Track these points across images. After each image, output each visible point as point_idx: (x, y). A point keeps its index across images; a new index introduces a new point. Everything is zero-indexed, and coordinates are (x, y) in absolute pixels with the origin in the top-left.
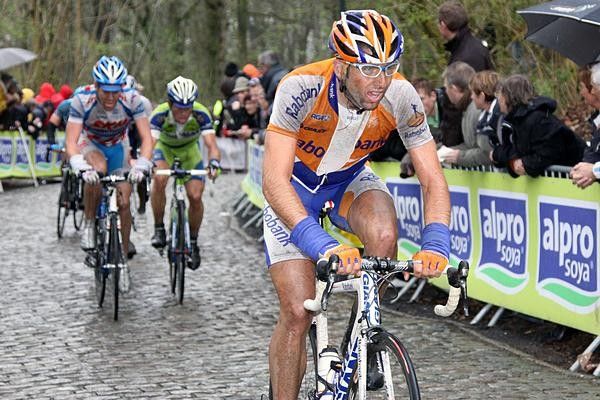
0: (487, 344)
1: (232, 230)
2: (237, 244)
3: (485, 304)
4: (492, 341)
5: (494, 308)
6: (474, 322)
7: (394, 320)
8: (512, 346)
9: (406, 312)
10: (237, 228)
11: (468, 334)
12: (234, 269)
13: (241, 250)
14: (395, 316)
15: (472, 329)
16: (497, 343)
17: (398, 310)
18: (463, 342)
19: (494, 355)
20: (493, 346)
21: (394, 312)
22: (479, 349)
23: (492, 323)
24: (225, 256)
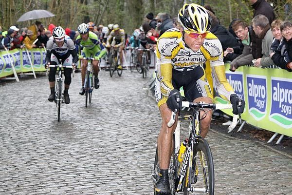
0: (276, 153)
1: (149, 97)
2: (152, 103)
3: (274, 133)
4: (278, 152)
5: (279, 135)
6: (269, 142)
7: (230, 141)
8: (288, 153)
9: (236, 137)
10: (152, 96)
11: (266, 148)
12: (150, 116)
13: (154, 107)
14: (230, 139)
15: (268, 145)
16: (281, 152)
17: (231, 136)
18: (264, 152)
19: (280, 158)
20: (279, 153)
21: (230, 137)
22: (272, 155)
23: (278, 142)
24: (146, 109)
